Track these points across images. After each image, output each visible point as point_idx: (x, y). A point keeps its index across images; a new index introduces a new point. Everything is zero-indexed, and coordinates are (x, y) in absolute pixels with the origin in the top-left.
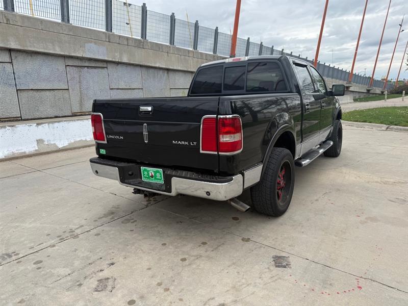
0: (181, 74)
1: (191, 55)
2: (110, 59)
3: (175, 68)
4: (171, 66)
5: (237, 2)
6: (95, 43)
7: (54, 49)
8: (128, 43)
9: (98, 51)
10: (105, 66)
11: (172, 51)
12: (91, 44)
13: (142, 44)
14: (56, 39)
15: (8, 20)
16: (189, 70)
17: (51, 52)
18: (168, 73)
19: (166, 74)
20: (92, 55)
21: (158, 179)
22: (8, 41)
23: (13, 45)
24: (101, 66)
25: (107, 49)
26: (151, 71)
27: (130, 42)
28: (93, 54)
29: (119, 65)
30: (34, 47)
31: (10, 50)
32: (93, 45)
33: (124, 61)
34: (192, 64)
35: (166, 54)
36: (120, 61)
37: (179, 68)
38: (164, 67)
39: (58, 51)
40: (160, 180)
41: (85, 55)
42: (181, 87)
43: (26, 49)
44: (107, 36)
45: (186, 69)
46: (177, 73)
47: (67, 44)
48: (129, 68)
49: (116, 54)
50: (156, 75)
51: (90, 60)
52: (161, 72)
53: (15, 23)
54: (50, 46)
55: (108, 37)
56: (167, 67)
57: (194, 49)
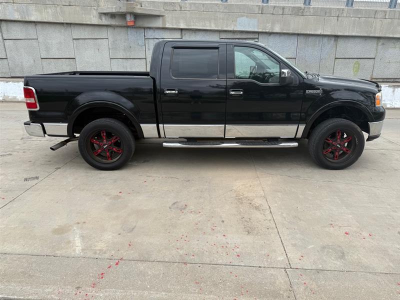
1: (379, 15)
2: (260, 30)
3: (346, 34)
4: (340, 32)
6: (247, 17)
7: (210, 26)
8: (283, 12)
9: (249, 24)
10: (257, 37)
11: (344, 15)
12: (243, 18)
13: (301, 11)
14: (213, 17)
15: (181, 7)
16: (372, 35)
17: (208, 28)
18: (336, 40)
19: (332, 42)
20: (242, 28)
22: (179, 23)
23: (182, 26)
24: (252, 37)
25: (258, 20)
26: (310, 39)
27: (286, 11)
28: (244, 27)
29: (272, 36)
30: (196, 26)
31: (182, 30)
32: (244, 18)
33: (275, 31)
36: (270, 31)
39: (213, 27)
41: (235, 29)
43: (190, 27)
44: (261, 8)
46: (351, 39)
47: (222, 21)
48: (282, 38)
49: (268, 25)
50: (317, 43)
51: (242, 32)
53: (185, 9)
54: (207, 24)
55: (261, 10)
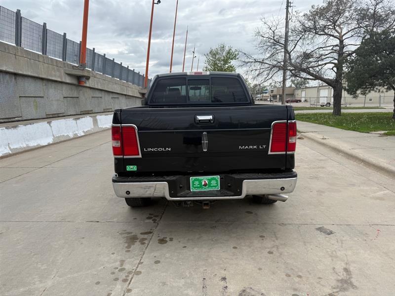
0: (30, 80)
1: (41, 60)
3: (25, 73)
4: (21, 70)
5: (85, 2)
11: (19, 54)
16: (41, 76)
18: (15, 78)
19: (13, 80)
21: (213, 186)
34: (43, 70)
35: (14, 56)
37: (29, 74)
38: (12, 71)
40: (215, 186)
42: (32, 96)
45: (36, 75)
46: (26, 78)
52: (7, 77)
56: (16, 71)
57: (43, 54)
